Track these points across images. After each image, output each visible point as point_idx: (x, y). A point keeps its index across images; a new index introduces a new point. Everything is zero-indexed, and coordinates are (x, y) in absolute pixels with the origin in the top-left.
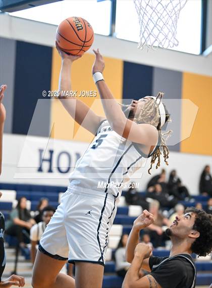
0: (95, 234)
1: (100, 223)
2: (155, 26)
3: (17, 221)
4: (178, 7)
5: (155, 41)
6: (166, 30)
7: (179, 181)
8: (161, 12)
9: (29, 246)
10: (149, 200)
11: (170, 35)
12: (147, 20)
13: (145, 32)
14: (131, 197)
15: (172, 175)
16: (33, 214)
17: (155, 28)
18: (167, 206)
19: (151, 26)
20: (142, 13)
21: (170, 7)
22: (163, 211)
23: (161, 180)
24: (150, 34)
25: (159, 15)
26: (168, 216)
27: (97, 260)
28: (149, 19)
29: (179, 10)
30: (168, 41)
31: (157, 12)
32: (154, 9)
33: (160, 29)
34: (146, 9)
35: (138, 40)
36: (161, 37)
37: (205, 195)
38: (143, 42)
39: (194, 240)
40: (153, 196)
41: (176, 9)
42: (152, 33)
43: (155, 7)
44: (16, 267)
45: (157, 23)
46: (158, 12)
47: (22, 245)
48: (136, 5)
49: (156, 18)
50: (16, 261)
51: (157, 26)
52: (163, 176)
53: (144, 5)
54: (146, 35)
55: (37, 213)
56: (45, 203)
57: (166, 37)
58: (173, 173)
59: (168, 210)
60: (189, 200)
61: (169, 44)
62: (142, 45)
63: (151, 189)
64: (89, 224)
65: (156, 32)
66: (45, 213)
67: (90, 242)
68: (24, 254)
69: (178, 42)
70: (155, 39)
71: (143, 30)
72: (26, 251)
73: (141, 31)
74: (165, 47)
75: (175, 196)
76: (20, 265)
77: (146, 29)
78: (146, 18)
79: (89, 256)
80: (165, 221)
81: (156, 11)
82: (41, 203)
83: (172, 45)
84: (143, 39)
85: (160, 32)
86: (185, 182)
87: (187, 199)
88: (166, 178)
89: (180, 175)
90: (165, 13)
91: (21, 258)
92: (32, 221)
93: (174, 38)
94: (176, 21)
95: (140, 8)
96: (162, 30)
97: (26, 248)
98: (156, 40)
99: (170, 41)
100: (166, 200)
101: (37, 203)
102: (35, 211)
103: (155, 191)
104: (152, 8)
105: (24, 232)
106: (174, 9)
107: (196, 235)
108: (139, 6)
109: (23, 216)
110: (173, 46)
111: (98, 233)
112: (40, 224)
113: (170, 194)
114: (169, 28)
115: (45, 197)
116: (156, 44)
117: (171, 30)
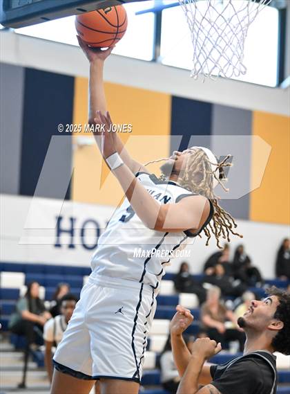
0: (128, 340)
1: (135, 324)
2: (214, 47)
3: (27, 314)
4: (246, 21)
5: (213, 68)
6: (229, 53)
7: (248, 260)
8: (222, 28)
9: (43, 348)
10: (207, 286)
11: (235, 60)
12: (203, 38)
13: (201, 55)
14: (182, 281)
15: (239, 251)
16: (47, 304)
17: (215, 50)
18: (232, 294)
19: (209, 46)
20: (197, 29)
21: (235, 22)
22: (226, 300)
23: (223, 259)
24: (208, 58)
25: (220, 32)
26: (233, 308)
27: (131, 376)
28: (206, 37)
29: (248, 25)
30: (231, 67)
31: (217, 28)
32: (212, 24)
33: (221, 51)
34: (202, 24)
35: (191, 67)
36: (223, 62)
37: (283, 279)
38: (198, 69)
39: (276, 333)
40: (212, 280)
41: (243, 24)
42: (210, 57)
43: (214, 20)
44: (24, 377)
45: (218, 43)
46: (219, 28)
47: (33, 347)
48: (188, 18)
49: (215, 36)
50: (25, 369)
51: (218, 47)
52: (226, 252)
53: (199, 18)
54: (202, 59)
55: (54, 304)
56: (64, 290)
57: (229, 62)
58: (240, 249)
59: (233, 300)
60: (262, 286)
61: (233, 72)
62: (196, 73)
63: (210, 271)
64: (121, 327)
65: (215, 55)
66: (64, 303)
67: (122, 351)
68: (35, 359)
69: (246, 69)
70: (214, 65)
71: (198, 52)
72: (39, 355)
73: (195, 53)
74: (228, 75)
75: (243, 281)
76: (30, 374)
77: (202, 51)
78: (202, 36)
79: (120, 371)
80: (229, 314)
81: (215, 26)
82: (59, 290)
83: (237, 73)
84: (198, 64)
85: (221, 56)
86: (256, 262)
87: (258, 285)
88: (230, 256)
89: (249, 251)
90: (228, 29)
91: (32, 365)
92: (47, 315)
93: (240, 63)
94: (243, 40)
95: (193, 22)
96: (223, 52)
97: (39, 351)
98: (216, 66)
99: (234, 67)
100: (230, 285)
101: (53, 290)
102: (50, 300)
103: (215, 274)
104: (210, 22)
105: (36, 329)
106: (240, 23)
107: (279, 325)
108: (191, 19)
109: (35, 308)
110: (239, 75)
111: (133, 338)
112: (58, 318)
113: (236, 278)
114: (234, 49)
115: (65, 281)
116: (216, 72)
117: (236, 53)
